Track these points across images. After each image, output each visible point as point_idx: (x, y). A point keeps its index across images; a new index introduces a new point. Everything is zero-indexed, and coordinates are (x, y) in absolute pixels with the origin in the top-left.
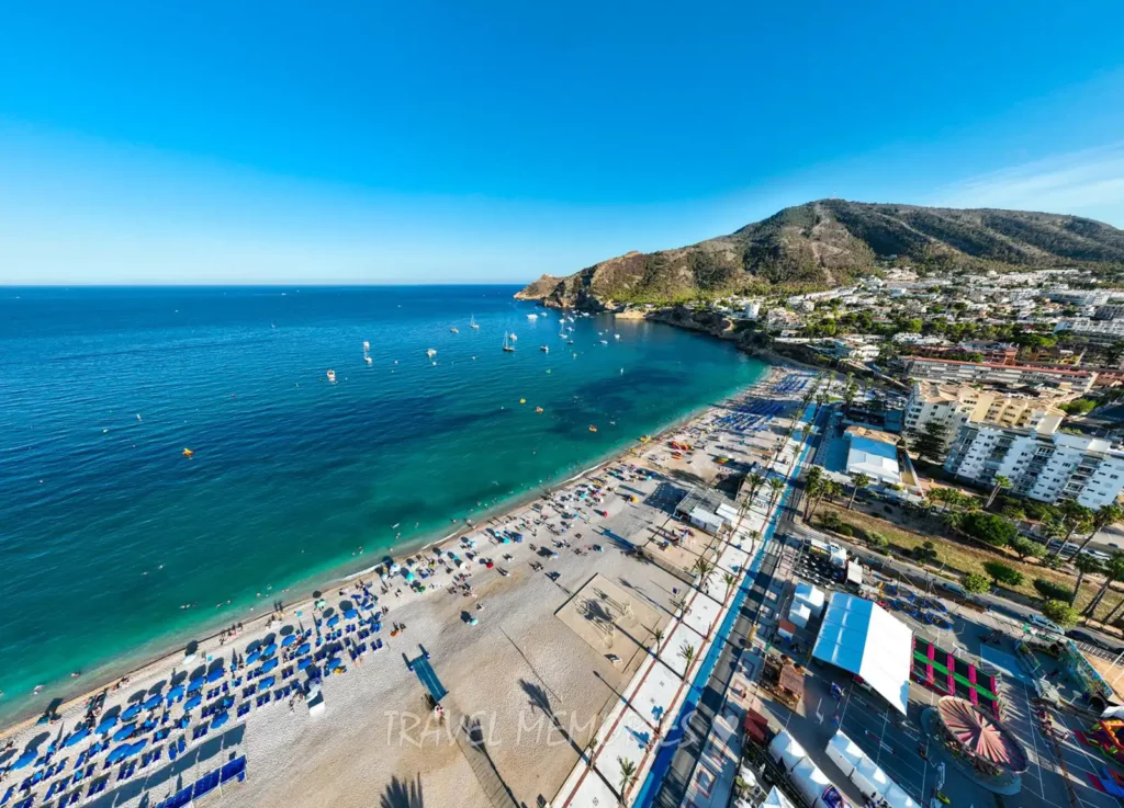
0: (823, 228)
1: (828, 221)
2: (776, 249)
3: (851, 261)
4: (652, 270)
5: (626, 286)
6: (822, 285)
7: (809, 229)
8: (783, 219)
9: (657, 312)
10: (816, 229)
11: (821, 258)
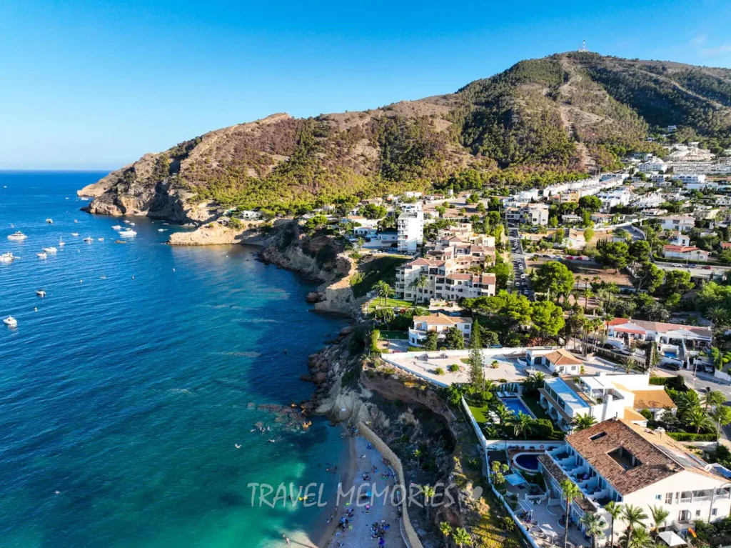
0: (574, 89)
1: (579, 78)
2: (509, 113)
3: (617, 133)
4: (306, 144)
5: (251, 173)
6: (576, 172)
7: (556, 88)
8: (519, 75)
9: (266, 229)
10: (565, 89)
11: (573, 127)
